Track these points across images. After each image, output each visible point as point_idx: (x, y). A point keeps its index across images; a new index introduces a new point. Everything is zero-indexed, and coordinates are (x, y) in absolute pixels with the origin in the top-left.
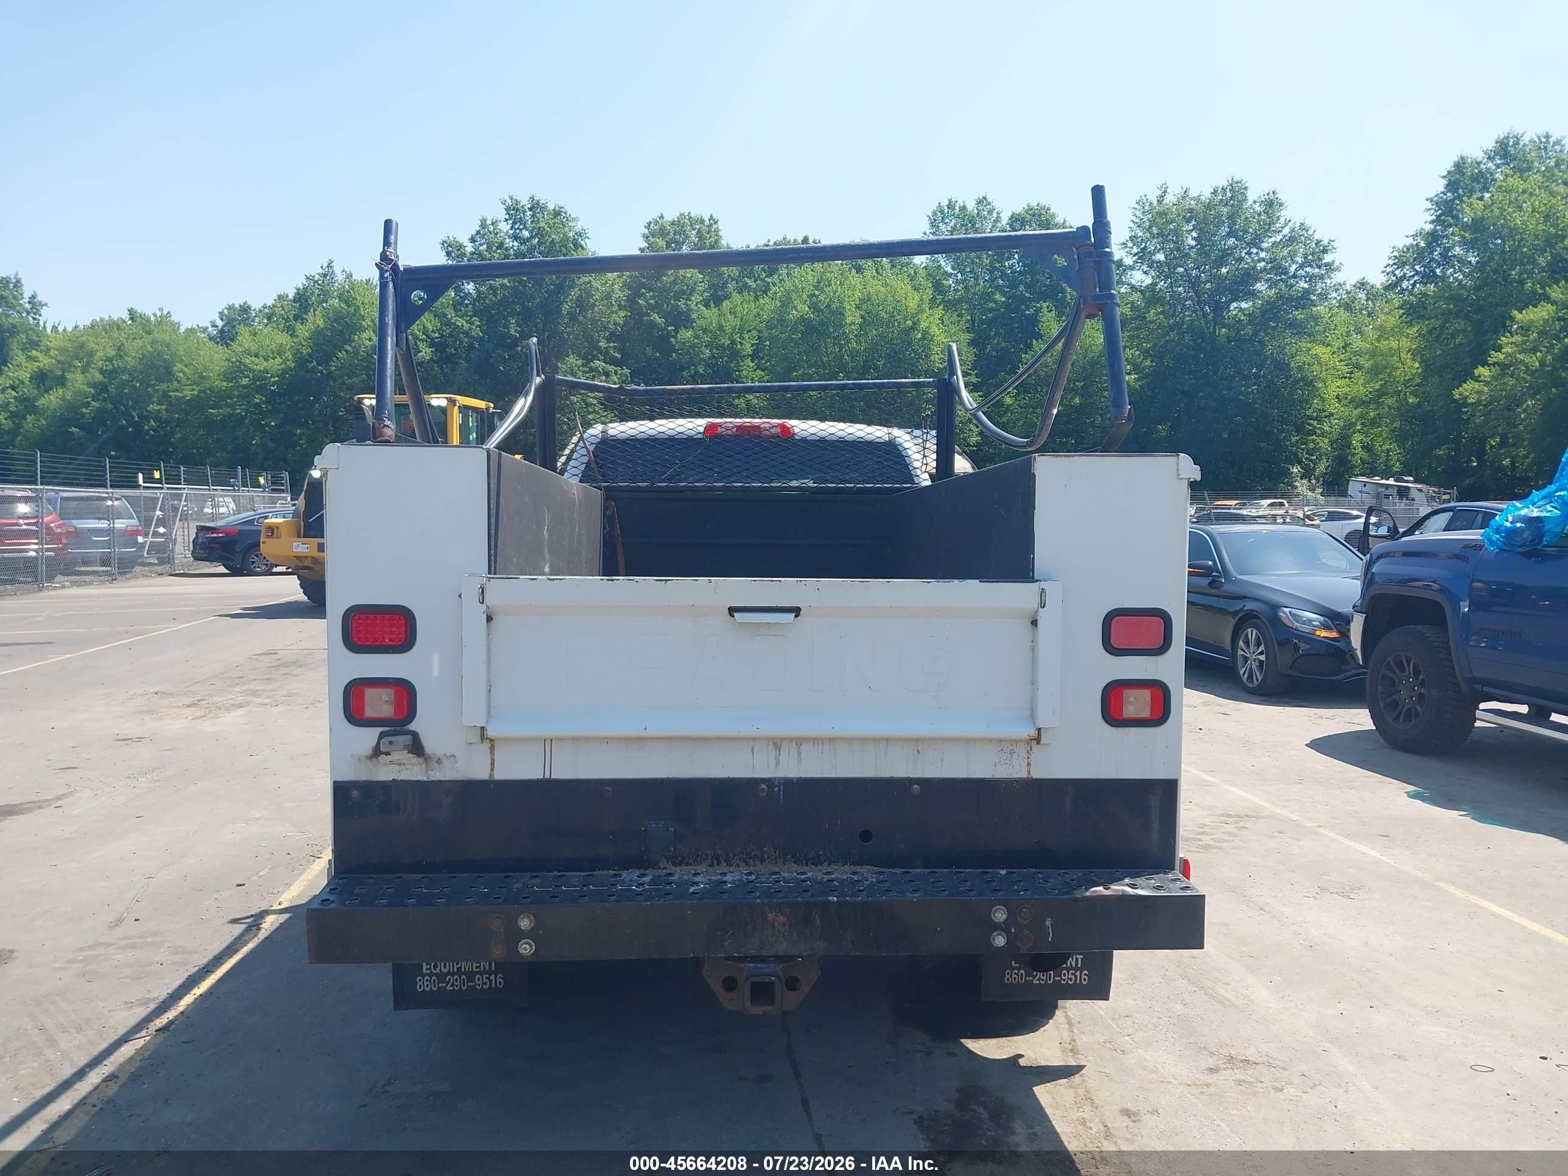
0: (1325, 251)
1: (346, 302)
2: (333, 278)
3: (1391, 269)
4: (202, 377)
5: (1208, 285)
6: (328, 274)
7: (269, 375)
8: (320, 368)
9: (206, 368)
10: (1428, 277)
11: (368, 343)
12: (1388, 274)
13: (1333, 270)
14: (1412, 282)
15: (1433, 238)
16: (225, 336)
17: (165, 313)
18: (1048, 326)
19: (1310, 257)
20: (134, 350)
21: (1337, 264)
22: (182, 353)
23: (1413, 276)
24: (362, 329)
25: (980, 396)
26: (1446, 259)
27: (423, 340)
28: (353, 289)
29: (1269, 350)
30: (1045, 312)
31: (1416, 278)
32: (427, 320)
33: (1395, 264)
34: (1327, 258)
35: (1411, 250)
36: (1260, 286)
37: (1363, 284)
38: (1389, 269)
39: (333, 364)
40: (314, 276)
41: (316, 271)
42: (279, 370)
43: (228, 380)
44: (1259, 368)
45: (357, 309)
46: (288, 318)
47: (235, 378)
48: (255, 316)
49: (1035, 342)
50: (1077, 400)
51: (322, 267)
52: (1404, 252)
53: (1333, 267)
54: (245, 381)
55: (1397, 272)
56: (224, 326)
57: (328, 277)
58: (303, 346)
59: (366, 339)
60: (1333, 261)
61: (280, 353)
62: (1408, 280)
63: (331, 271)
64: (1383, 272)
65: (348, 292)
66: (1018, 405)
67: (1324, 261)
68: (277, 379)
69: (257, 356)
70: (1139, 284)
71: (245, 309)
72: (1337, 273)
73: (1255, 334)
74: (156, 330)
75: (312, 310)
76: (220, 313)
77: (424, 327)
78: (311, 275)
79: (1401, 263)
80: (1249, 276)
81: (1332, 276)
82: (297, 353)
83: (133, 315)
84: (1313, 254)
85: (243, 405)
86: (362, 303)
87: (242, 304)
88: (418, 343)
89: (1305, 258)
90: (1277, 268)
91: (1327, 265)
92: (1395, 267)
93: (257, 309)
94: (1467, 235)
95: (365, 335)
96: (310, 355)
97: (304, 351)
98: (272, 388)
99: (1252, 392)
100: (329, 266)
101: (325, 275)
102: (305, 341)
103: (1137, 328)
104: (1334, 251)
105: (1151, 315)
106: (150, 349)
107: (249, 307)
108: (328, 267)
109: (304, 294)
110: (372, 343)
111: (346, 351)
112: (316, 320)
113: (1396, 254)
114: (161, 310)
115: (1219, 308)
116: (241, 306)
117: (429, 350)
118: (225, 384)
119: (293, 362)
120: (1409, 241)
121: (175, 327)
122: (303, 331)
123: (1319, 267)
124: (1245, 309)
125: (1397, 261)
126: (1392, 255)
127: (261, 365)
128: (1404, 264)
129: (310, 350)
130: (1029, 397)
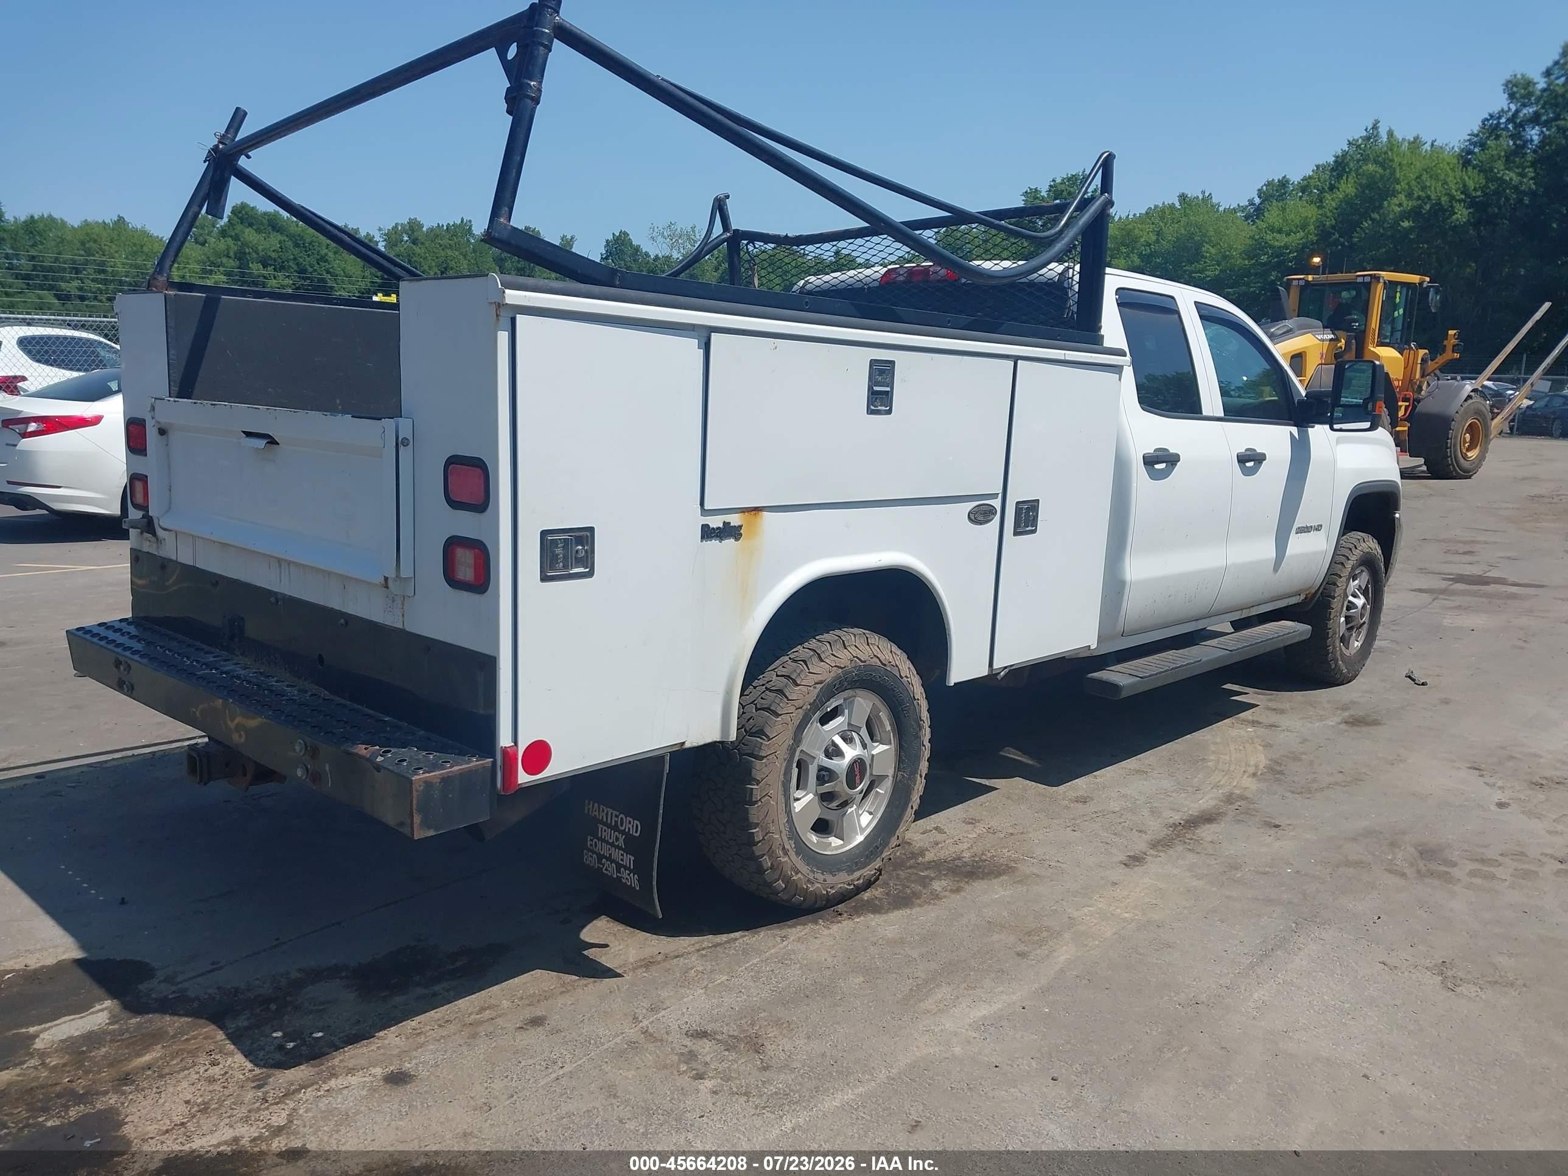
1: (1382, 165)
2: (1377, 140)
4: (1225, 257)
6: (1372, 135)
7: (1288, 251)
8: (1342, 240)
9: (1231, 248)
11: (1397, 209)
16: (1255, 213)
17: (1207, 194)
20: (1171, 232)
22: (1212, 233)
24: (1394, 194)
27: (1460, 201)
28: (1391, 150)
32: (1469, 178)
39: (1356, 235)
40: (1358, 140)
41: (1359, 133)
42: (1298, 244)
43: (1250, 258)
45: (1393, 173)
46: (1323, 189)
47: (1255, 256)
48: (1292, 190)
51: (1366, 130)
54: (1264, 258)
56: (1261, 204)
57: (1372, 140)
58: (1328, 217)
59: (1396, 205)
61: (1304, 227)
63: (1375, 133)
65: (1386, 153)
68: (1295, 254)
69: (1280, 231)
71: (1284, 183)
74: (1192, 214)
75: (1345, 178)
76: (1259, 190)
77: (1465, 186)
78: (1354, 140)
82: (1321, 225)
83: (1183, 198)
85: (1258, 282)
86: (1400, 164)
87: (1281, 178)
88: (1455, 204)
93: (1296, 183)
95: (1395, 201)
96: (1333, 227)
97: (1328, 223)
98: (1290, 264)
100: (1375, 127)
101: (1369, 138)
102: (1331, 211)
106: (1183, 231)
107: (1287, 181)
108: (1373, 128)
109: (1343, 161)
110: (1402, 208)
111: (1371, 219)
112: (1348, 187)
114: (1203, 192)
116: (1279, 181)
117: (1466, 212)
118: (1246, 262)
119: (1316, 235)
121: (1215, 207)
122: (1331, 201)
127: (1281, 240)
129: (1334, 222)
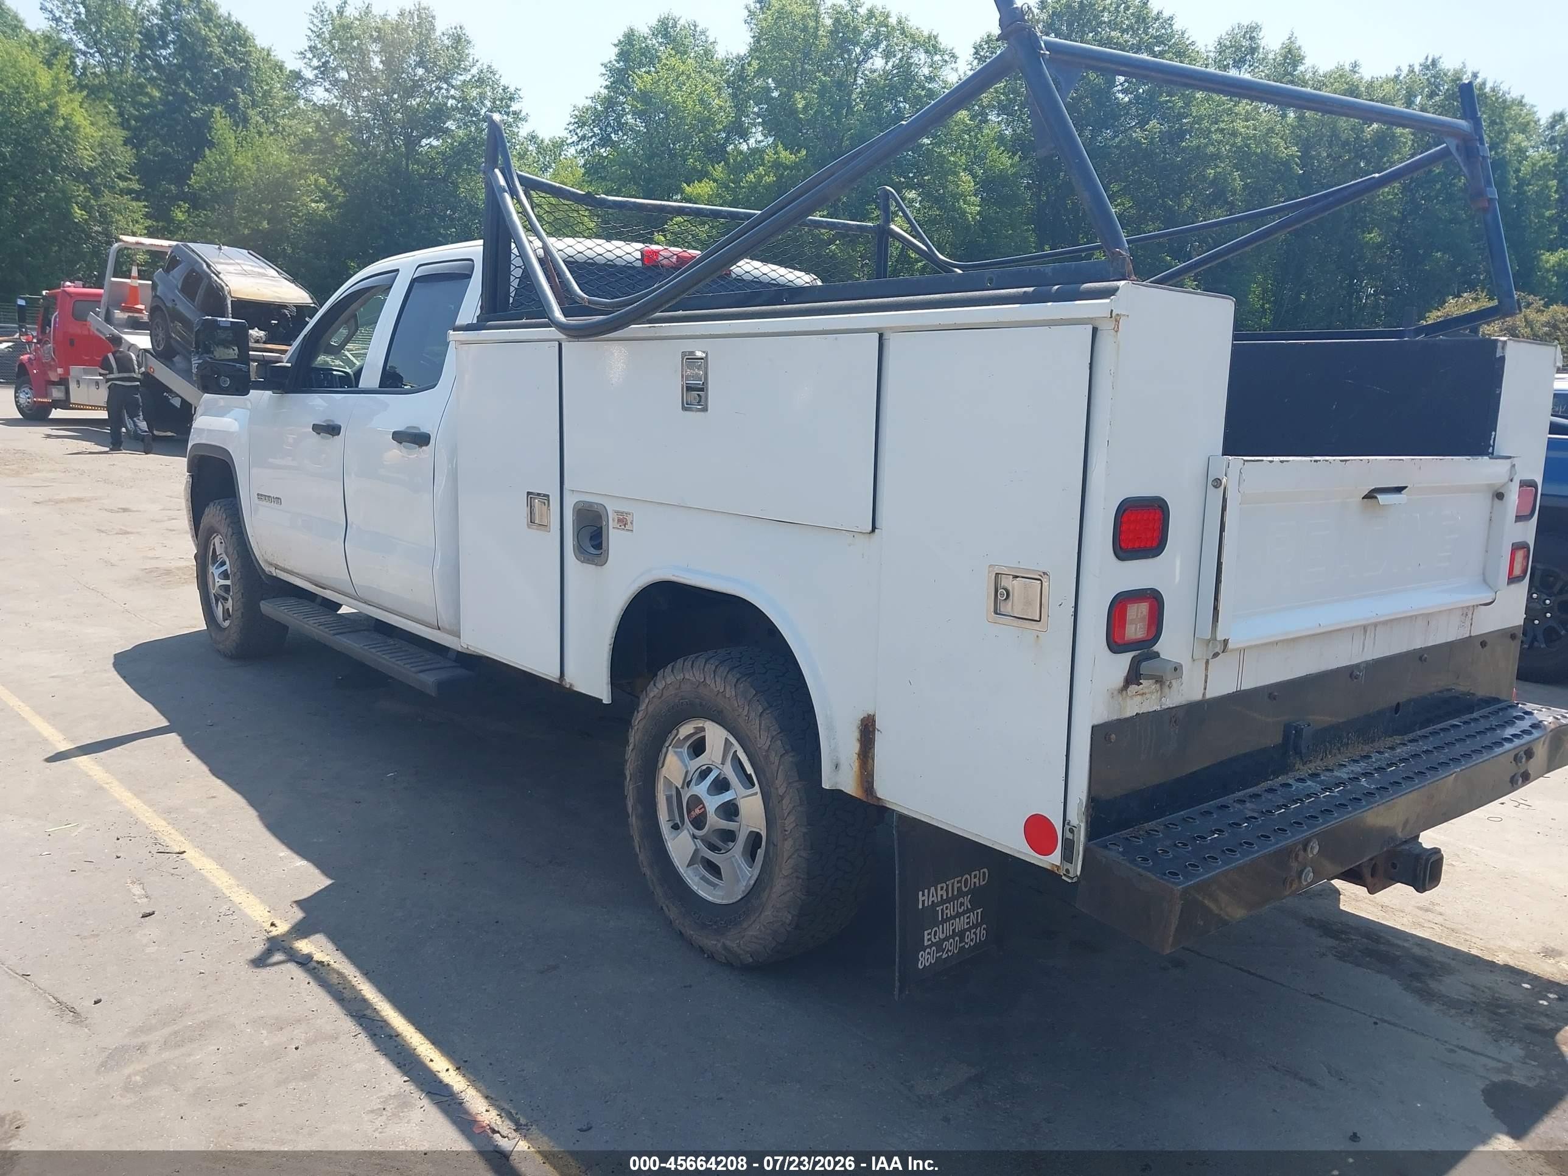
0: (511, 99)
3: (573, 127)
5: (399, 115)
10: (605, 141)
12: (570, 131)
13: (520, 119)
14: (591, 143)
15: (609, 103)
18: (222, 135)
19: (498, 102)
21: (523, 114)
23: (591, 137)
25: (145, 206)
26: (621, 126)
29: (462, 191)
30: (218, 118)
31: (594, 139)
33: (576, 123)
34: (515, 107)
35: (589, 112)
36: (450, 125)
37: (533, 137)
38: (571, 127)
44: (454, 211)
49: (207, 151)
50: (265, 224)
52: (584, 112)
53: (520, 117)
55: (578, 131)
60: (521, 111)
62: (588, 141)
64: (566, 129)
66: (193, 222)
67: (511, 109)
70: (322, 102)
72: (523, 123)
73: (448, 174)
79: (581, 123)
80: (440, 113)
81: (520, 125)
84: (501, 100)
89: (494, 102)
90: (466, 108)
91: (515, 113)
92: (577, 125)
94: (638, 106)
99: (451, 235)
103: (322, 152)
104: (520, 100)
105: (338, 140)
113: (576, 113)
115: (412, 143)
120: (589, 103)
123: (508, 114)
124: (436, 147)
125: (577, 120)
126: (574, 113)
128: (584, 124)
130: (204, 214)
